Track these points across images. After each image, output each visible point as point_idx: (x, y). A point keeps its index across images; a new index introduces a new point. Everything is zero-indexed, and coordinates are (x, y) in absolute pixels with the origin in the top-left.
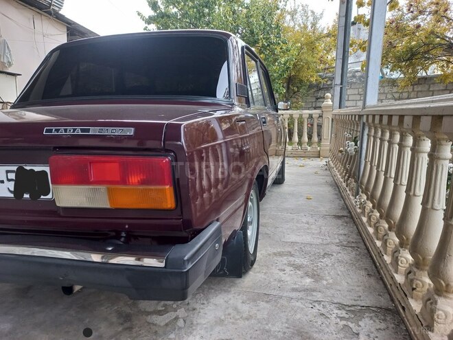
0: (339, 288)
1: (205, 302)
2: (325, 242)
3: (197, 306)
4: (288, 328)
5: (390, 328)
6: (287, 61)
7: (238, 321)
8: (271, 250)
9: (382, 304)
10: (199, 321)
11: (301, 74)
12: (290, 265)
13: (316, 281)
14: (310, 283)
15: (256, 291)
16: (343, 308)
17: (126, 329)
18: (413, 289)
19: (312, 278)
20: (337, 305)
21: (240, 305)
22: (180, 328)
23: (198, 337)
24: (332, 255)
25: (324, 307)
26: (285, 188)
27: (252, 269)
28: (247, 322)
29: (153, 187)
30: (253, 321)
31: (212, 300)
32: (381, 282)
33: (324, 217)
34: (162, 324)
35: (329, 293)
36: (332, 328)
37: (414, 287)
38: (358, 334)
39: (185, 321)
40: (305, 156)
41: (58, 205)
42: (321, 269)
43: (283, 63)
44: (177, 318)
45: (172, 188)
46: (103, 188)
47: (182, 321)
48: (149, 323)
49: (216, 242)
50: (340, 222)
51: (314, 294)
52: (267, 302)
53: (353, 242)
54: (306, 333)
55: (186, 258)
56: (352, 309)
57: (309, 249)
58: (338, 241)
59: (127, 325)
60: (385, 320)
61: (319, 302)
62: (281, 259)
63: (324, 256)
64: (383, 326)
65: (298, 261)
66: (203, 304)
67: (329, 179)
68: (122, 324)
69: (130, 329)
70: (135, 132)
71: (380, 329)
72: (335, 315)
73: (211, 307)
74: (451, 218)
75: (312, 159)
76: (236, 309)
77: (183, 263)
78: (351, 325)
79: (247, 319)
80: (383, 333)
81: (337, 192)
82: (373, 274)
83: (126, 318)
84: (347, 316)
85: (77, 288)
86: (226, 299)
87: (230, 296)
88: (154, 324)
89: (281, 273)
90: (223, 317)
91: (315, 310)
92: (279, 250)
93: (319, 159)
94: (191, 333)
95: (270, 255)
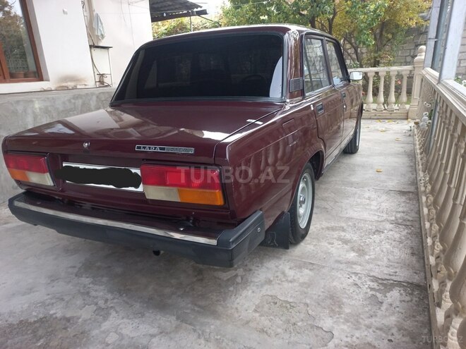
0: (379, 263)
1: (260, 265)
2: (380, 219)
3: (253, 268)
4: (323, 292)
5: (414, 301)
6: (378, 7)
7: (283, 283)
8: (325, 224)
9: (415, 281)
10: (253, 280)
11: (397, 18)
12: (339, 239)
13: (360, 256)
14: (354, 256)
15: (304, 260)
16: (377, 281)
17: (198, 280)
18: (438, 272)
19: (357, 252)
20: (372, 278)
21: (287, 271)
22: (238, 283)
23: (250, 291)
24: (383, 232)
25: (360, 278)
26: (356, 159)
27: (304, 241)
28: (290, 284)
29: (207, 191)
30: (295, 284)
31: (265, 264)
32: (422, 261)
33: (388, 192)
34: (225, 279)
35: (368, 267)
36: (361, 296)
37: (439, 270)
38: (382, 303)
39: (242, 279)
40: (391, 117)
41: (147, 197)
42: (368, 245)
43: (372, 10)
44: (236, 276)
45: (221, 192)
46: (175, 189)
47: (240, 278)
48: (215, 278)
49: (259, 227)
50: (403, 199)
51: (354, 266)
52: (310, 270)
53: (409, 220)
54: (338, 298)
55: (231, 240)
56: (385, 282)
57: (363, 225)
58: (393, 218)
59: (200, 277)
60: (411, 294)
61: (356, 274)
62: (333, 233)
63: (374, 233)
64: (408, 298)
65: (348, 236)
66: (258, 267)
67: (408, 148)
68: (196, 276)
69: (202, 280)
70: (195, 151)
71: (404, 301)
72: (367, 286)
73: (264, 269)
74: (464, 217)
75: (398, 121)
76: (283, 273)
77: (229, 244)
78: (379, 295)
79: (291, 282)
80: (405, 304)
81: (412, 164)
82: (417, 253)
83: (200, 272)
84: (377, 288)
85: (162, 252)
86: (277, 264)
87: (280, 262)
88: (218, 278)
89: (329, 246)
90: (272, 279)
91: (351, 280)
92: (333, 224)
93: (406, 122)
94: (245, 288)
95: (323, 229)
